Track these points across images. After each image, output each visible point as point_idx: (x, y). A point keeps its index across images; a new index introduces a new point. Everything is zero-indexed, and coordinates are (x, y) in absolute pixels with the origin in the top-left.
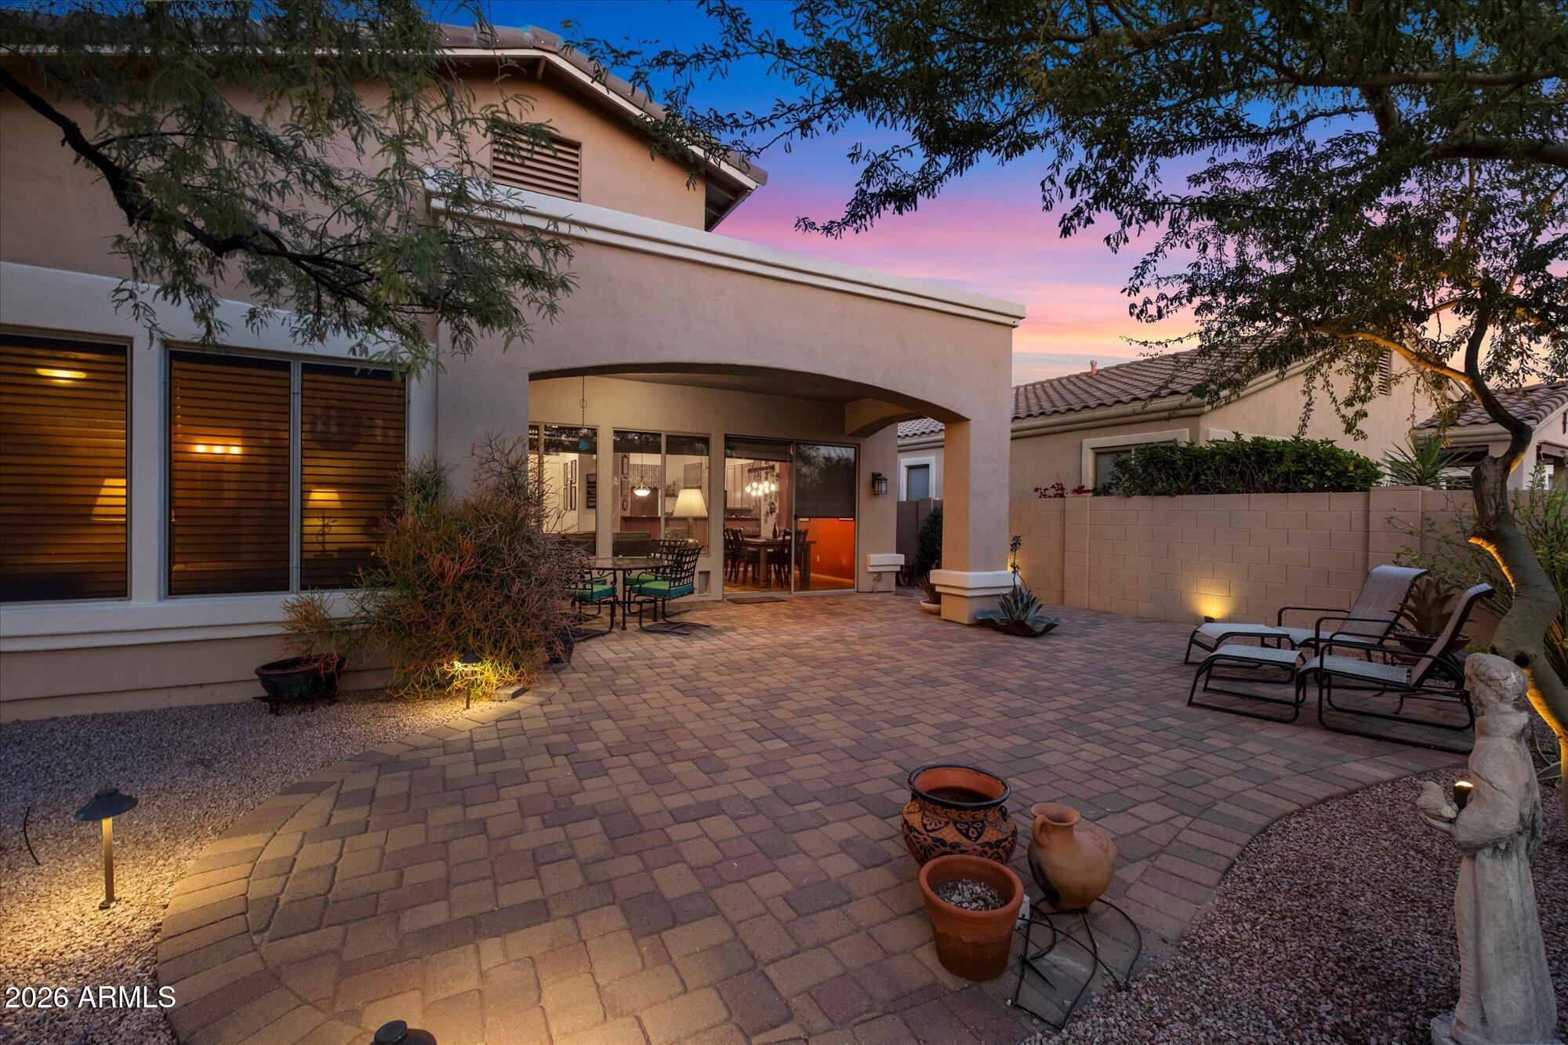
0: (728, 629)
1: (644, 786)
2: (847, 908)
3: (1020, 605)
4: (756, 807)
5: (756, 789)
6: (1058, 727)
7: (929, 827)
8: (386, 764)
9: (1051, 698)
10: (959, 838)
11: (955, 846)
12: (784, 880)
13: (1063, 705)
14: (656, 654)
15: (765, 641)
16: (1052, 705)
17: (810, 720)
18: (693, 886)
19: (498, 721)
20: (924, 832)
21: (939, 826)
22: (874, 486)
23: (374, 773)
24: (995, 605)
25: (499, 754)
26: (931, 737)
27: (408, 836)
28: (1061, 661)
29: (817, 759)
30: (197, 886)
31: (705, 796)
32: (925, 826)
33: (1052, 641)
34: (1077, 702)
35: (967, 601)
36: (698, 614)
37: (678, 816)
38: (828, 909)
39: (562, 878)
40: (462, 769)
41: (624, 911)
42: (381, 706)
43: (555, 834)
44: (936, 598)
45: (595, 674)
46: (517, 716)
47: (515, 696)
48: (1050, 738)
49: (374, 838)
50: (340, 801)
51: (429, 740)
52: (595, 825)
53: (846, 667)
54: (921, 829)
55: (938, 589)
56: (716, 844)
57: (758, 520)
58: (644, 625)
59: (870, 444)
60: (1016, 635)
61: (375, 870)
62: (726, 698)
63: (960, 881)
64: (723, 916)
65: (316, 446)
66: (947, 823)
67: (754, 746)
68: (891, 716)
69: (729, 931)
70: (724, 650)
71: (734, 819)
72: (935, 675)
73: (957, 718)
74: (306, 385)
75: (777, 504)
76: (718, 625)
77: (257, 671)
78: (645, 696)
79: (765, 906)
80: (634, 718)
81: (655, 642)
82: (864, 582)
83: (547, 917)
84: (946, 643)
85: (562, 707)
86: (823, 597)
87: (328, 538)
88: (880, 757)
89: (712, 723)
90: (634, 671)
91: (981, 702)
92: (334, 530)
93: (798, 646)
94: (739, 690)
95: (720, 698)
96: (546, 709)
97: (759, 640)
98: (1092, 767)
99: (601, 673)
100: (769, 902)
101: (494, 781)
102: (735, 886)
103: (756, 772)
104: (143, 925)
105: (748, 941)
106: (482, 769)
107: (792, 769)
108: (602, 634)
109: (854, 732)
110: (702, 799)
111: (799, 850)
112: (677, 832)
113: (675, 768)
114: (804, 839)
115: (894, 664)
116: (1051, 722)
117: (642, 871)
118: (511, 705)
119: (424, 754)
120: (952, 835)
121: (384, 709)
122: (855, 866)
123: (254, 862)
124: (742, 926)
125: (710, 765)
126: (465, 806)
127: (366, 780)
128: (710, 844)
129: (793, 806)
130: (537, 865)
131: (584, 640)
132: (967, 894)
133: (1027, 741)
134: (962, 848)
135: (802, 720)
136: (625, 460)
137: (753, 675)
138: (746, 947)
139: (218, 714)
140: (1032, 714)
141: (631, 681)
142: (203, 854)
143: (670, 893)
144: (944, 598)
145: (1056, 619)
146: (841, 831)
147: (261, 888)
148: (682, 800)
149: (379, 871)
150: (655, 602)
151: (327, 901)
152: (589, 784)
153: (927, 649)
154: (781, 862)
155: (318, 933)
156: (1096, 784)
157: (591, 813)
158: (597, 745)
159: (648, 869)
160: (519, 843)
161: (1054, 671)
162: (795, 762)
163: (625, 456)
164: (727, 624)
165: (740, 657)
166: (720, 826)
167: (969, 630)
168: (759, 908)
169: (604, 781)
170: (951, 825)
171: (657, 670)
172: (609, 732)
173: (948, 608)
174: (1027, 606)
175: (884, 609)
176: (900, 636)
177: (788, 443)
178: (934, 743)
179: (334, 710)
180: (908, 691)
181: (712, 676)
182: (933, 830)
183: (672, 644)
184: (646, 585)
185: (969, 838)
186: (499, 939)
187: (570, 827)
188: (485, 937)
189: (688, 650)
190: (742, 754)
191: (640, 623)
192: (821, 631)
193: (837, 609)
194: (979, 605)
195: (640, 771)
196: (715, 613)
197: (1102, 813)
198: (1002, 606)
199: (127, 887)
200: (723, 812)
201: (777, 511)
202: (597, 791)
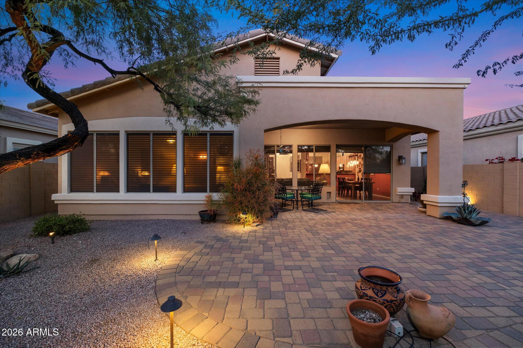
0: (332, 212)
1: (281, 257)
2: (328, 310)
3: (467, 211)
4: (313, 270)
5: (316, 264)
6: (464, 265)
7: (363, 288)
8: (218, 239)
9: (469, 253)
10: (373, 295)
11: (371, 297)
12: (310, 295)
13: (475, 257)
14: (304, 218)
15: (344, 217)
16: (469, 256)
17: (348, 245)
18: (281, 289)
19: (250, 232)
20: (360, 290)
21: (366, 288)
22: (399, 161)
23: (215, 241)
24: (454, 210)
25: (246, 241)
26: (396, 259)
27: (216, 258)
28: (485, 238)
29: (344, 259)
30: (171, 260)
31: (297, 263)
32: (361, 287)
33: (486, 229)
34: (483, 256)
35: (439, 208)
36: (324, 206)
37: (286, 268)
38: (321, 308)
39: (246, 277)
40: (235, 243)
41: (258, 291)
42: (225, 224)
43: (250, 265)
44: (425, 206)
45: (283, 222)
46: (256, 231)
47: (257, 226)
48: (458, 269)
49: (208, 257)
50: (206, 247)
51: (231, 235)
52: (261, 265)
53: (373, 229)
54: (360, 288)
55: (425, 202)
56: (294, 279)
57: (355, 175)
58: (304, 209)
59: (397, 145)
60: (464, 224)
61: (205, 265)
62: (321, 234)
63: (368, 310)
64: (285, 301)
65: (219, 155)
66: (370, 288)
67: (323, 251)
68: (382, 249)
69: (285, 305)
70: (328, 219)
71: (304, 272)
72: (411, 236)
73: (413, 254)
74: (211, 139)
75: (362, 169)
76: (330, 210)
77: (199, 213)
78: (294, 230)
79: (300, 301)
80: (288, 236)
81: (306, 214)
82: (395, 198)
83: (238, 287)
84: (423, 224)
85: (269, 231)
86: (376, 203)
87: (221, 179)
88: (369, 262)
89: (312, 241)
90: (295, 222)
91: (428, 249)
92: (223, 177)
93: (356, 220)
94: (326, 232)
95: (318, 234)
96: (264, 231)
97: (342, 216)
98: (475, 285)
99: (284, 222)
100: (301, 300)
101: (242, 249)
102: (293, 293)
103: (318, 259)
104: (160, 266)
105: (289, 310)
106: (241, 244)
107: (332, 260)
108: (290, 210)
109: (363, 252)
110: (297, 264)
111: (321, 286)
112: (284, 272)
113: (293, 253)
114: (324, 284)
115: (395, 230)
116: (463, 262)
117: (268, 281)
118: (256, 228)
119: (228, 238)
120: (371, 293)
121: (225, 225)
122: (338, 297)
123: (183, 257)
124: (289, 305)
125: (305, 254)
126: (232, 253)
127: (213, 243)
128: (292, 278)
129: (326, 272)
130: (241, 272)
131: (284, 212)
132: (368, 316)
133: (444, 268)
134: (374, 299)
135: (345, 245)
136: (307, 155)
137: (334, 228)
138: (288, 311)
139: (191, 222)
140: (454, 258)
141: (292, 225)
142: (176, 253)
143: (273, 289)
144: (427, 206)
145: (489, 219)
146: (339, 284)
147: (182, 264)
148: (291, 263)
149: (206, 265)
150: (309, 201)
151: (192, 270)
152: (265, 253)
153: (414, 226)
154: (312, 289)
155: (188, 276)
156: (474, 293)
157: (262, 262)
158: (274, 243)
159: (270, 281)
160: (240, 266)
161: (478, 242)
162: (335, 258)
163: (307, 154)
164: (333, 210)
165: (333, 221)
166: (298, 274)
167: (439, 220)
168: (298, 301)
169: (270, 253)
170: (371, 289)
171: (302, 223)
172: (278, 239)
173: (429, 210)
174: (471, 212)
175: (401, 209)
176: (403, 220)
177: (362, 146)
178: (396, 261)
179: (214, 224)
180: (395, 241)
181: (319, 227)
182: (364, 290)
183: (312, 215)
184: (304, 196)
185: (378, 296)
186: (223, 289)
187: (255, 265)
188: (221, 288)
189: (315, 218)
190: (317, 253)
191: (303, 208)
192: (369, 215)
193: (380, 208)
194: (446, 210)
195: (282, 252)
196: (331, 206)
197: (470, 305)
198: (458, 211)
199: (160, 257)
200: (301, 269)
201: (362, 171)
202: (267, 256)
